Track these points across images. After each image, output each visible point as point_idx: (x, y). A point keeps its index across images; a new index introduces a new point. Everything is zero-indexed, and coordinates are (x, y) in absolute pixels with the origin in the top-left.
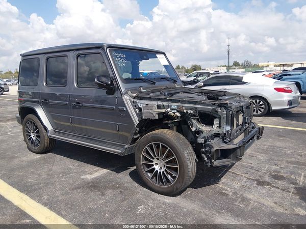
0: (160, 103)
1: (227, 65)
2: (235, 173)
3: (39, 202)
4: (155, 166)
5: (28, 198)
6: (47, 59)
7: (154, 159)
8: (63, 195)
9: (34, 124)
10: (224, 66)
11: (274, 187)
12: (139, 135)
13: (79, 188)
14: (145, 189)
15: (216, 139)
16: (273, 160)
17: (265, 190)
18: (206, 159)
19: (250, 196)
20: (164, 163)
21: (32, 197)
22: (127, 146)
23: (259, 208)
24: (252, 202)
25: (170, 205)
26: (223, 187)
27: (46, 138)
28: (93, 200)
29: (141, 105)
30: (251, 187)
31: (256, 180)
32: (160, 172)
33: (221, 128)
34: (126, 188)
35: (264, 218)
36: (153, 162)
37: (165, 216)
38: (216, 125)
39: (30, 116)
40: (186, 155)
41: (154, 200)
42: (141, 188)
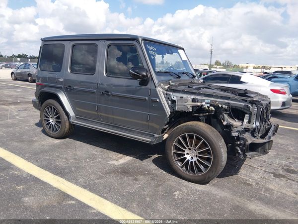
0: (193, 97)
1: (209, 64)
2: (251, 166)
3: (77, 185)
4: (186, 156)
5: (64, 180)
6: (73, 46)
7: (186, 148)
8: (98, 179)
9: (55, 109)
10: (206, 65)
11: (290, 179)
12: (167, 126)
13: (111, 172)
14: (174, 177)
15: (247, 133)
16: (281, 155)
17: (282, 182)
18: (240, 151)
19: (272, 187)
20: (196, 153)
21: (68, 180)
22: (156, 136)
23: (284, 198)
24: (275, 192)
25: (203, 192)
26: (245, 178)
27: (67, 124)
28: (129, 184)
29: (175, 97)
30: (270, 178)
31: (272, 173)
32: (192, 162)
33: (251, 123)
34: (156, 175)
35: (291, 206)
36: (184, 151)
37: (202, 202)
38: (246, 121)
39: (51, 101)
40: (221, 146)
41: (186, 187)
42: (170, 175)
